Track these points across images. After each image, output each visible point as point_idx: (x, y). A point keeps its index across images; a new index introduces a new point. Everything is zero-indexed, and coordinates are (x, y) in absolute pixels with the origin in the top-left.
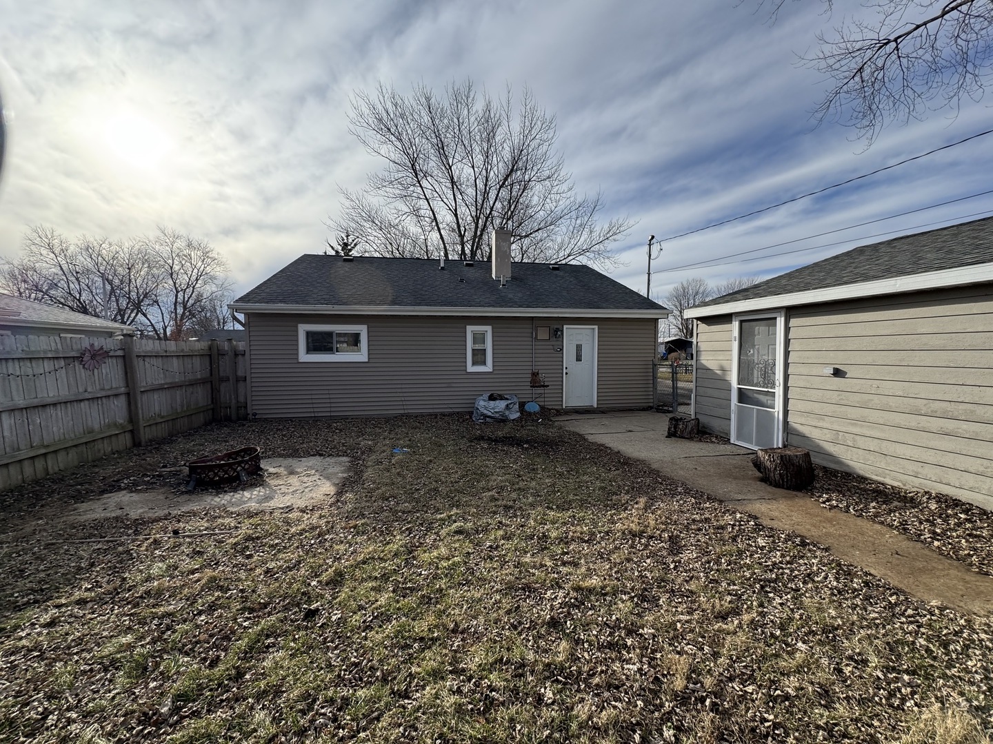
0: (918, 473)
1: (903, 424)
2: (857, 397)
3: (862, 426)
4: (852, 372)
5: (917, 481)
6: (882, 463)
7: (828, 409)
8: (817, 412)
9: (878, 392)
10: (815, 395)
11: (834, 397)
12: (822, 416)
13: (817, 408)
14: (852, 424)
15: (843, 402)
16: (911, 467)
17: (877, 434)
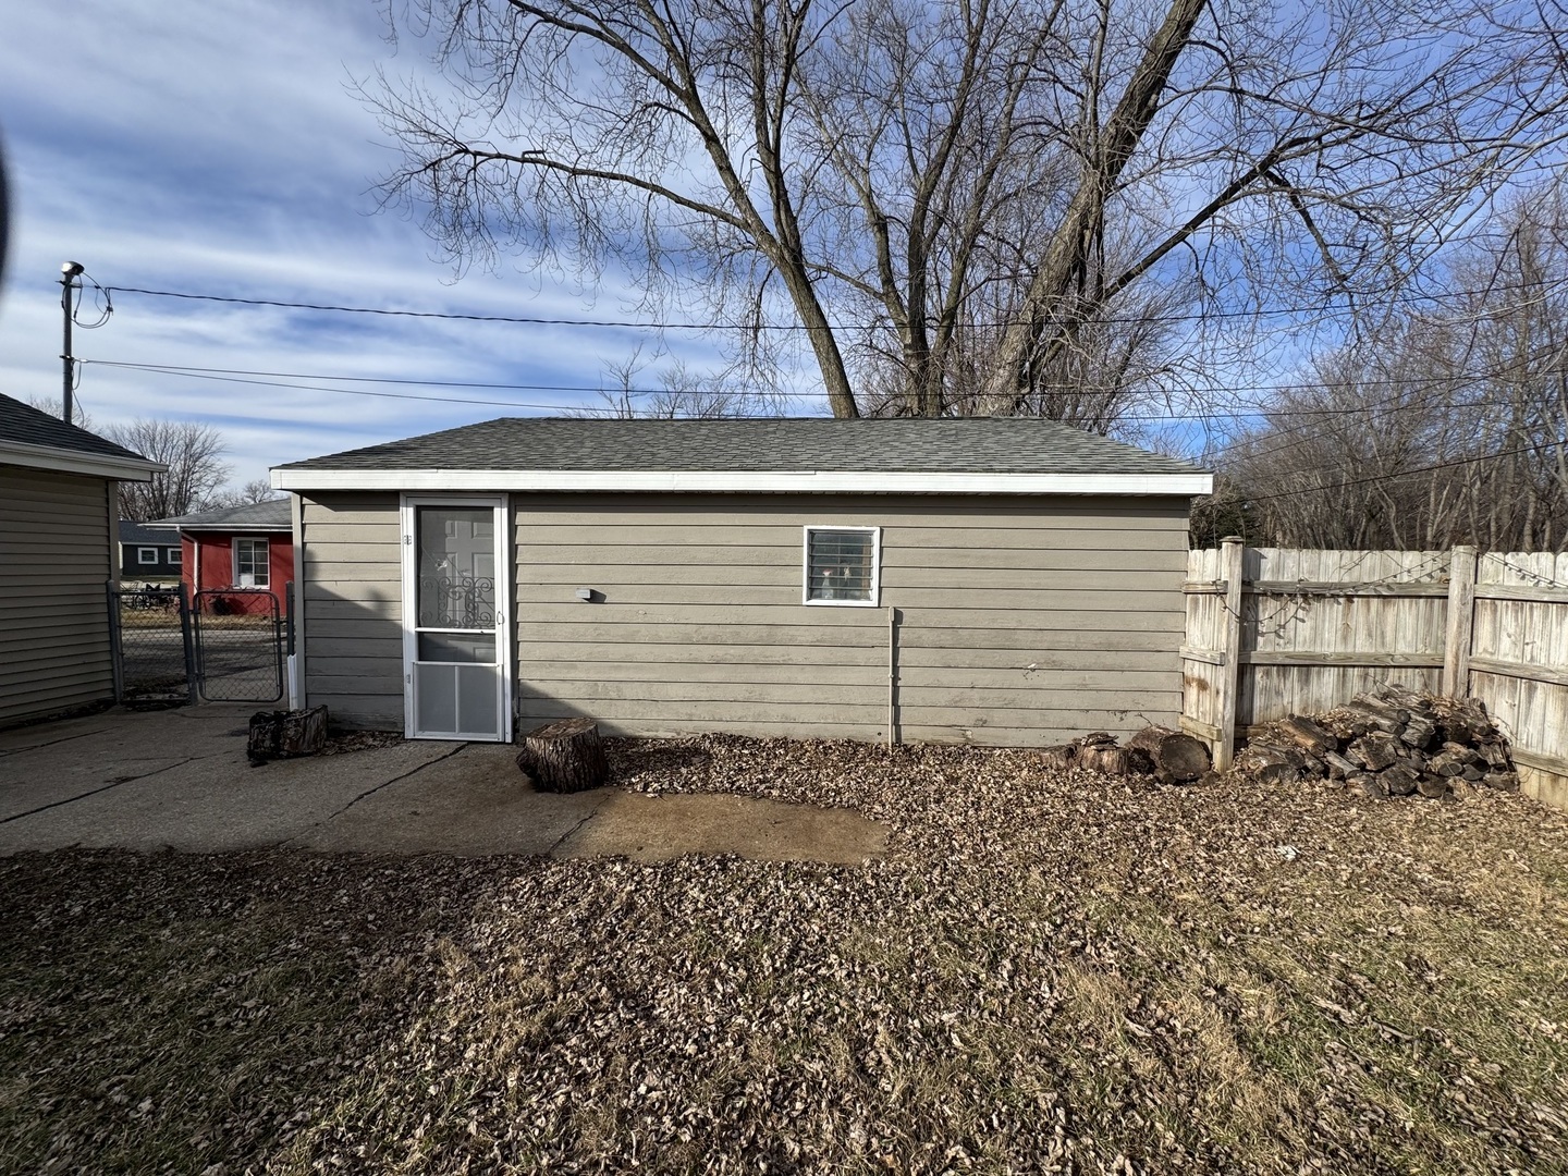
0: (691, 715)
1: (675, 657)
2: (621, 630)
3: (628, 669)
4: (611, 595)
5: (690, 726)
6: (653, 713)
7: (583, 651)
8: (566, 657)
9: (646, 620)
10: (562, 632)
11: (590, 632)
12: (572, 663)
13: (565, 651)
14: (616, 668)
15: (602, 639)
16: (685, 709)
17: (646, 677)
